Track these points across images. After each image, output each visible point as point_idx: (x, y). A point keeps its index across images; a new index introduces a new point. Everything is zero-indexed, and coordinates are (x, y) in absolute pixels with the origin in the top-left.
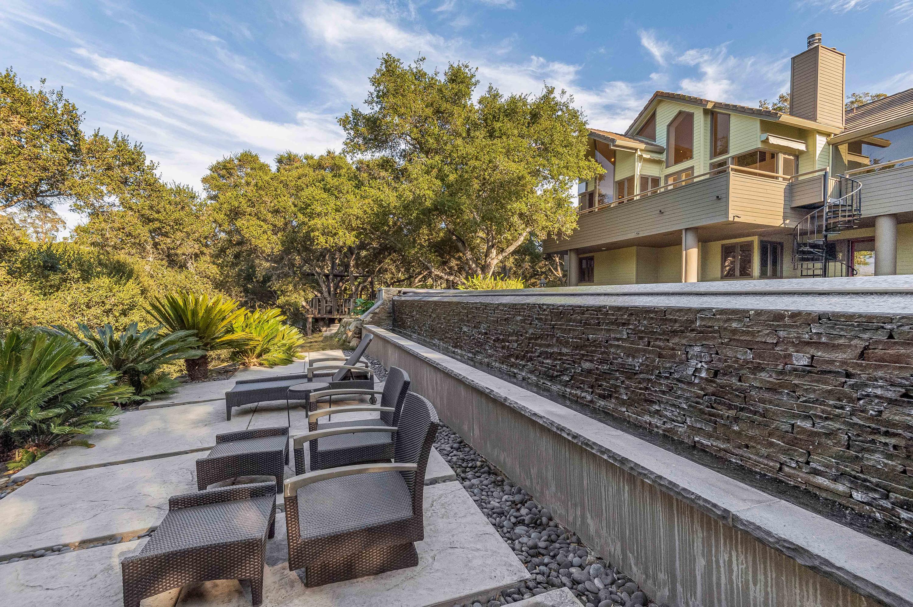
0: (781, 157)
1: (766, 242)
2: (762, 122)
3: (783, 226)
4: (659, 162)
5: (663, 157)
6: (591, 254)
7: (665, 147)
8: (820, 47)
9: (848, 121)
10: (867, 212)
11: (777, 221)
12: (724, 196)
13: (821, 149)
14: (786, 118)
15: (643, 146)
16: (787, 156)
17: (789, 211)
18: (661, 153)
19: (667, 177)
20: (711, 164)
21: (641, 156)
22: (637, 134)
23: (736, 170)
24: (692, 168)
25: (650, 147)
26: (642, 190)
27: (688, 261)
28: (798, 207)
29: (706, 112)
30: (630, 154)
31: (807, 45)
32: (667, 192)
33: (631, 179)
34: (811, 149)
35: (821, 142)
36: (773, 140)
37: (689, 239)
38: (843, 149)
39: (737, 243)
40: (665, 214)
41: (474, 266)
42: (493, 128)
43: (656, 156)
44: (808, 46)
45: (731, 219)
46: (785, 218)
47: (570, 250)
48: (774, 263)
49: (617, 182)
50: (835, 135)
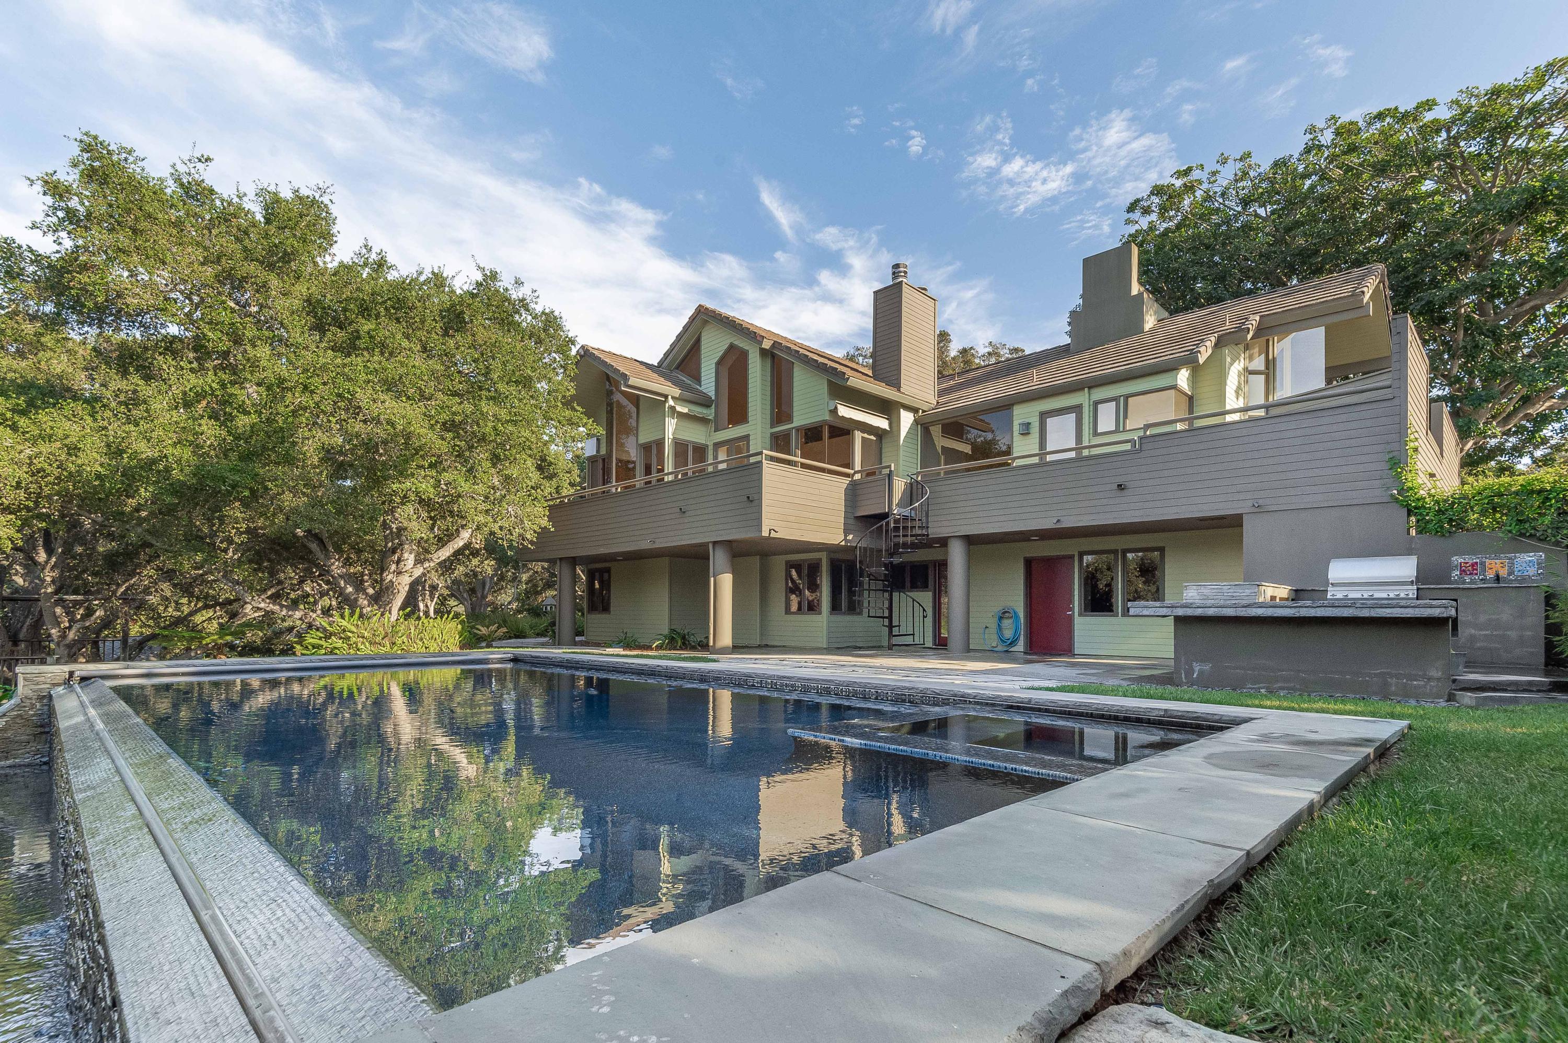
0: (858, 436)
1: (839, 560)
2: (830, 383)
3: (843, 543)
4: (703, 420)
5: (710, 413)
6: (607, 565)
7: (713, 398)
8: (904, 285)
9: (941, 393)
10: (937, 530)
11: (835, 537)
12: (756, 497)
13: (907, 429)
14: (855, 382)
15: (677, 392)
16: (866, 435)
17: (852, 521)
18: (708, 406)
19: (717, 445)
20: (772, 434)
21: (672, 408)
22: (677, 368)
23: (772, 459)
24: (746, 438)
25: (687, 395)
26: (676, 465)
27: (718, 593)
28: (863, 516)
29: (764, 353)
30: (657, 404)
31: (891, 277)
32: (717, 473)
33: (660, 443)
34: (895, 429)
35: (907, 419)
36: (845, 411)
37: (719, 558)
38: (936, 431)
39: (804, 561)
40: (687, 514)
41: (350, 589)
42: (357, 331)
43: (698, 411)
44: (893, 279)
45: (765, 533)
46: (846, 532)
47: (561, 559)
48: (851, 593)
49: (641, 445)
50: (924, 411)
